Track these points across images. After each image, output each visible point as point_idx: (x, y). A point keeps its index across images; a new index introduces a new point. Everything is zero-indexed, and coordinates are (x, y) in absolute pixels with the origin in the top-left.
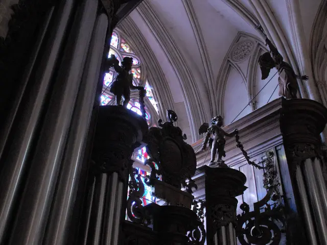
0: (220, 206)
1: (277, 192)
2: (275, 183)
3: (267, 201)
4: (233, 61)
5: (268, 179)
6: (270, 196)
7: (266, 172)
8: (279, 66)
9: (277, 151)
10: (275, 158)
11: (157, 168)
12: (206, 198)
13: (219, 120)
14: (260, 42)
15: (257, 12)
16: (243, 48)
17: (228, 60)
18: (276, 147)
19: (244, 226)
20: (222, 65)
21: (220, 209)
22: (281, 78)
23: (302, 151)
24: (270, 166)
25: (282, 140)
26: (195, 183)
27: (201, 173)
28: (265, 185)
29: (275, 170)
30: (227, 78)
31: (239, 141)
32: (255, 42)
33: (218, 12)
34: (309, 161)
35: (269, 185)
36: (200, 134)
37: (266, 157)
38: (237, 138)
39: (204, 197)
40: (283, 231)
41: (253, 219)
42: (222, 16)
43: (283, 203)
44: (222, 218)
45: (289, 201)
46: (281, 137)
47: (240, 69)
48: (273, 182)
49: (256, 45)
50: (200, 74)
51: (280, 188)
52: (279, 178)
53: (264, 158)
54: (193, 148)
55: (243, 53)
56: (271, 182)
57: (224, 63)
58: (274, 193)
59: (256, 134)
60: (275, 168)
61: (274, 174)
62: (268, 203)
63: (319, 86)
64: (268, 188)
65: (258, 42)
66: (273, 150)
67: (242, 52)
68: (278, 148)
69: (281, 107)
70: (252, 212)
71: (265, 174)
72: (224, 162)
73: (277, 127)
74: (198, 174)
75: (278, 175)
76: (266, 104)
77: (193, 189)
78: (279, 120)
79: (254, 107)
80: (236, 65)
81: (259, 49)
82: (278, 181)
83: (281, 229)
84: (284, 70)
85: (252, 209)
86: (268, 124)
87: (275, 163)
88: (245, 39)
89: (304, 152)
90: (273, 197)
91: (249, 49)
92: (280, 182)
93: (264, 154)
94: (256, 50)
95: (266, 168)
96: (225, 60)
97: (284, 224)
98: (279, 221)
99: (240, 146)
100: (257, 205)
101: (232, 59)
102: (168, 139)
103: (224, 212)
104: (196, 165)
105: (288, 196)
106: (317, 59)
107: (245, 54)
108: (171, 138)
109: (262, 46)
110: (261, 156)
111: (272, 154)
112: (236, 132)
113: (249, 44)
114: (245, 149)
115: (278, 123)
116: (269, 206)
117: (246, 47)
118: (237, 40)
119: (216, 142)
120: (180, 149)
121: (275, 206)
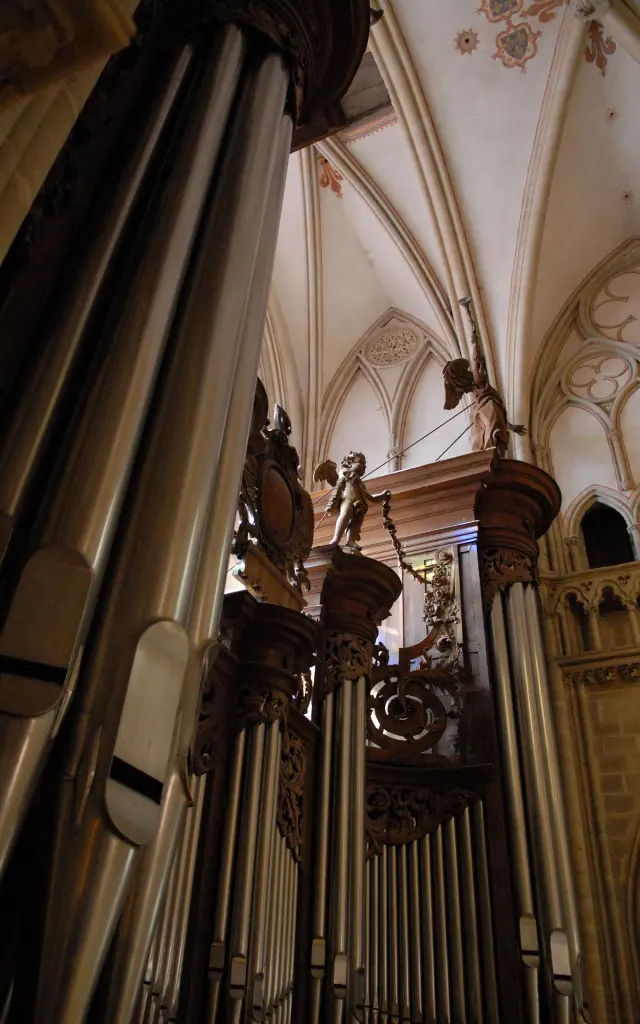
0: (348, 637)
1: (450, 635)
2: (447, 616)
3: (428, 649)
4: (369, 361)
5: (436, 607)
6: (434, 639)
7: (431, 590)
8: (481, 392)
9: (460, 555)
10: (453, 568)
11: (251, 520)
12: (321, 615)
13: (360, 461)
14: (432, 340)
15: (451, 280)
16: (393, 342)
17: (358, 357)
18: (459, 546)
19: (374, 693)
20: (342, 366)
21: (345, 643)
22: (482, 416)
23: (510, 566)
24: (441, 580)
25: (476, 535)
26: (310, 577)
27: (319, 559)
28: (426, 616)
29: (451, 590)
30: (346, 393)
31: (390, 516)
32: (422, 337)
33: (367, 252)
34: (518, 587)
35: (435, 619)
36: (316, 481)
37: (434, 562)
38: (387, 509)
39: (319, 613)
40: (452, 715)
41: (394, 680)
42: (371, 263)
43: (461, 659)
44: (349, 663)
45: (473, 658)
46: (476, 528)
47: (382, 383)
48: (444, 612)
49: (422, 343)
50: (294, 366)
51: (458, 629)
52: (459, 607)
53: (428, 563)
54: (313, 502)
55: (391, 352)
56: (440, 613)
57: (346, 360)
58: (443, 637)
59: (421, 511)
60: (452, 587)
61: (448, 598)
62: (429, 653)
63: (538, 453)
64: (433, 624)
65: (429, 338)
66: (452, 551)
67: (391, 349)
68: (463, 549)
69: (487, 468)
70: (395, 666)
71: (430, 595)
72: (360, 549)
73: (466, 507)
74: (314, 560)
75: (457, 602)
76: (433, 461)
77: (304, 587)
78: (474, 495)
79: (397, 463)
80: (373, 372)
81: (427, 352)
82: (454, 614)
83: (448, 710)
84: (490, 401)
85: (394, 660)
86: (449, 498)
87: (452, 576)
88: (401, 325)
89: (512, 567)
90: (440, 644)
91: (407, 346)
92: (459, 615)
93: (432, 555)
94: (422, 353)
95: (432, 583)
96: (351, 354)
97: (457, 700)
98: (447, 693)
99: (390, 526)
100: (407, 654)
101: (366, 355)
102: (274, 467)
103: (354, 651)
104: (310, 540)
105: (473, 647)
106: (541, 403)
107: (396, 355)
108: (279, 466)
109: (434, 348)
110: (425, 557)
111: (449, 558)
112: (387, 497)
113: (408, 338)
114: (398, 536)
115: (472, 500)
116: (429, 659)
117: (401, 342)
118: (384, 322)
119: (351, 505)
120: (292, 493)
121: (443, 662)
